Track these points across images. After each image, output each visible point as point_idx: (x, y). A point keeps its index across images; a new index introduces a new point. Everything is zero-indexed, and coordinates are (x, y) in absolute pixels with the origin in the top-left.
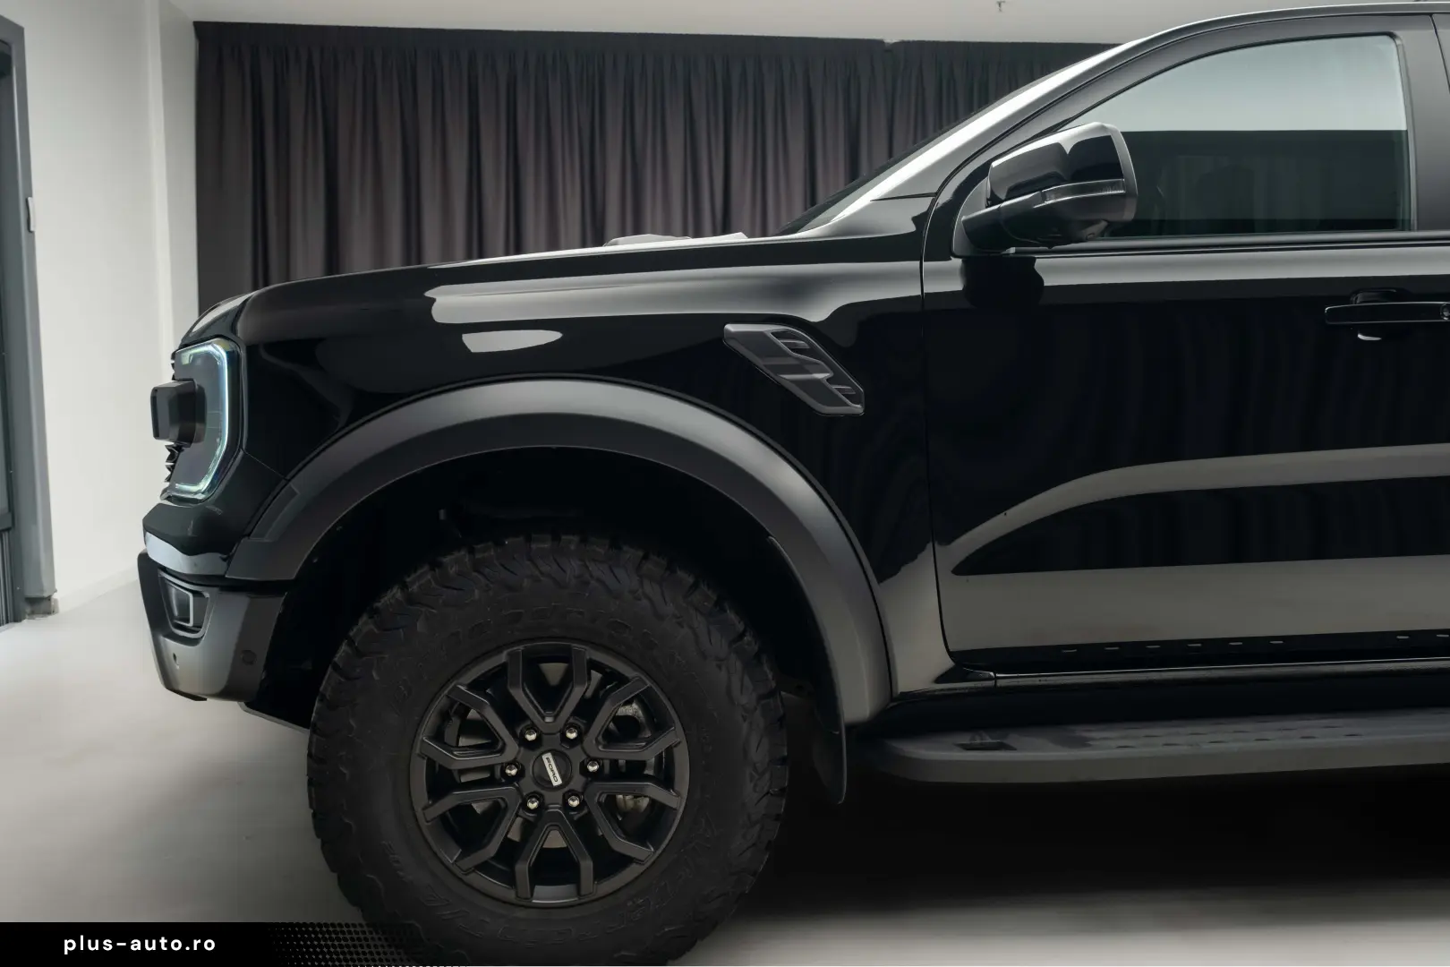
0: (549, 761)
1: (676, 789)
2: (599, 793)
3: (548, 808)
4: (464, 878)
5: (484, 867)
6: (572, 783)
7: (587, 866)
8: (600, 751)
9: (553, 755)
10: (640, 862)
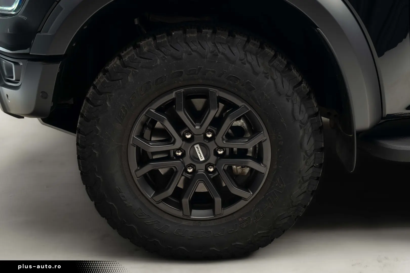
0: (198, 149)
1: (263, 163)
2: (223, 165)
3: (198, 172)
4: (158, 205)
5: (166, 200)
6: (209, 160)
7: (218, 200)
8: (224, 144)
9: (200, 145)
10: (245, 199)
